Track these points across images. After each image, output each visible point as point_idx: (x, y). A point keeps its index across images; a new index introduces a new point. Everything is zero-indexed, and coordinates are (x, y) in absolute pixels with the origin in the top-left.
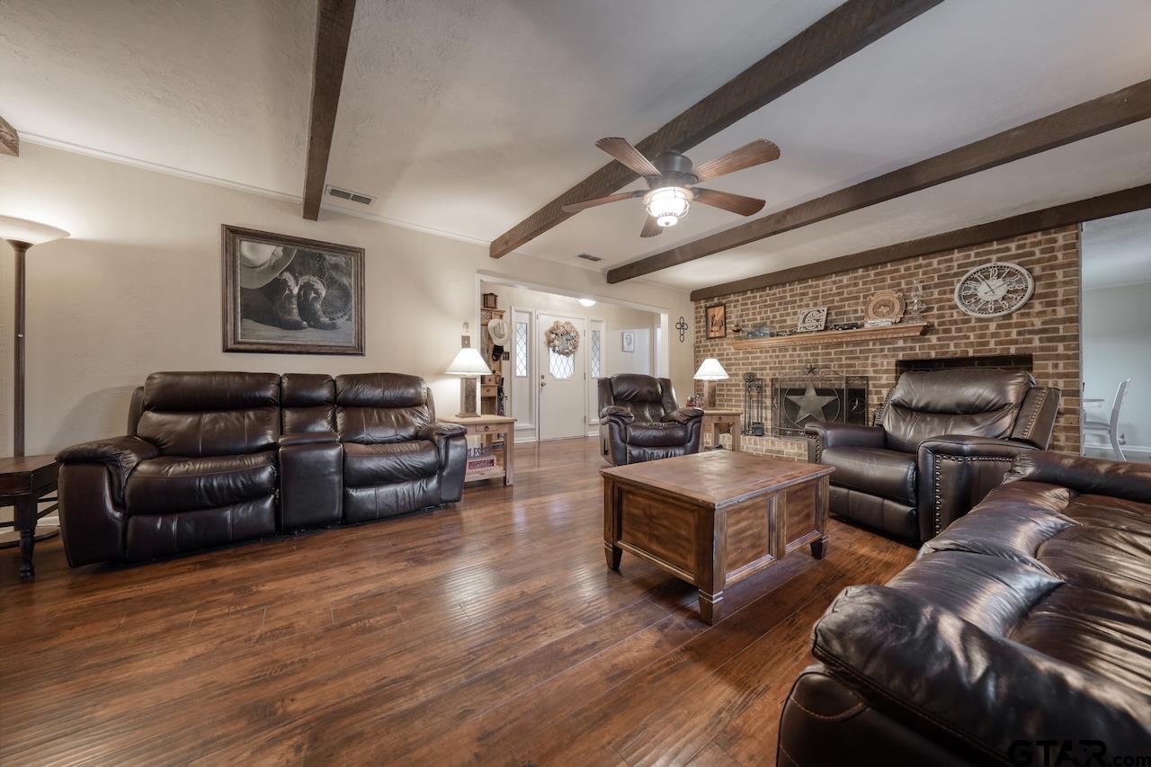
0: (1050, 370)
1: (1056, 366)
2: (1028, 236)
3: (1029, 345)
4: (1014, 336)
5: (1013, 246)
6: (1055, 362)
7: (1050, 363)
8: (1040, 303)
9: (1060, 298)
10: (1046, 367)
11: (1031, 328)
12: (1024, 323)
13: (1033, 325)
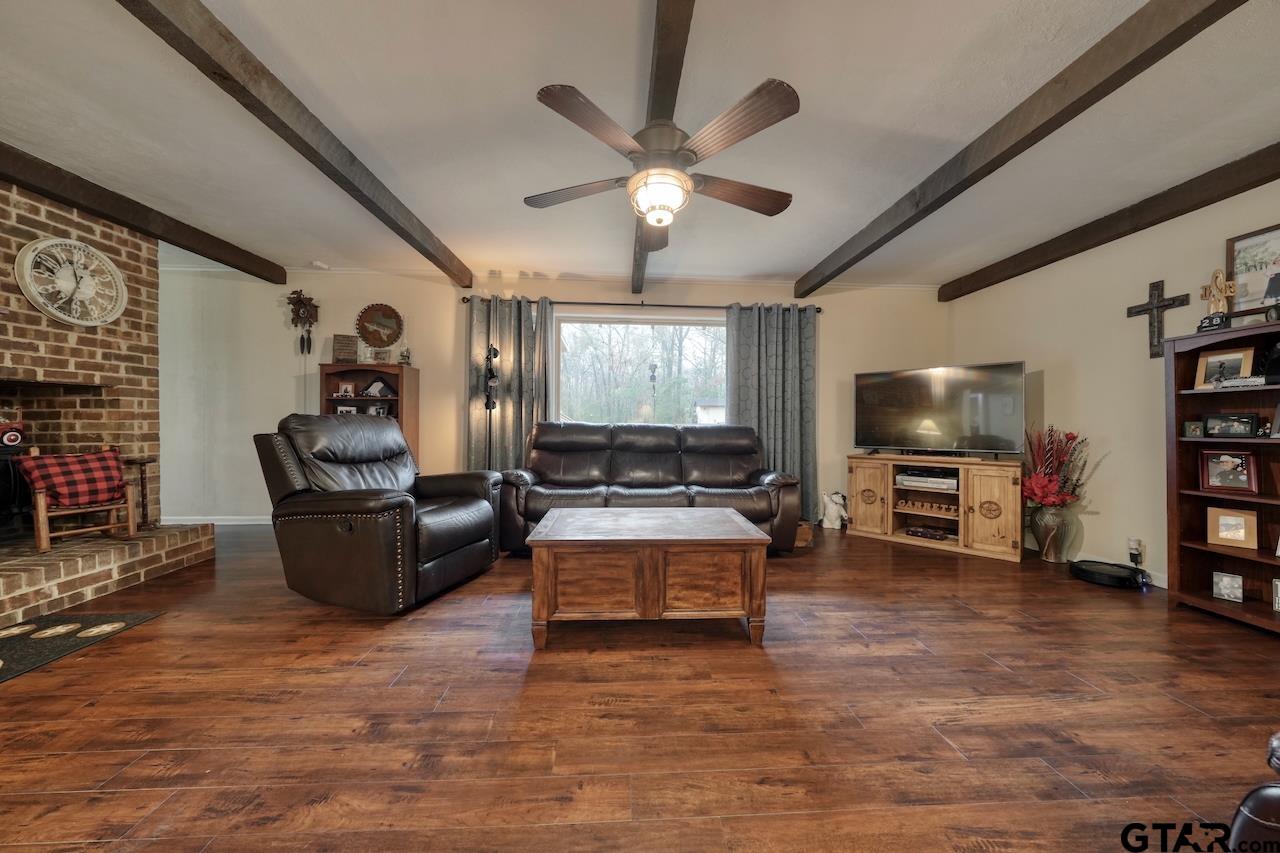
0: (136, 410)
1: (140, 404)
2: (115, 226)
3: (115, 375)
4: (99, 359)
5: (98, 228)
6: (140, 399)
7: (136, 400)
8: (126, 321)
9: (144, 321)
10: (131, 405)
11: (117, 352)
12: (110, 343)
13: (119, 348)
